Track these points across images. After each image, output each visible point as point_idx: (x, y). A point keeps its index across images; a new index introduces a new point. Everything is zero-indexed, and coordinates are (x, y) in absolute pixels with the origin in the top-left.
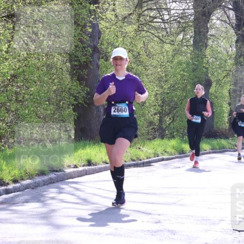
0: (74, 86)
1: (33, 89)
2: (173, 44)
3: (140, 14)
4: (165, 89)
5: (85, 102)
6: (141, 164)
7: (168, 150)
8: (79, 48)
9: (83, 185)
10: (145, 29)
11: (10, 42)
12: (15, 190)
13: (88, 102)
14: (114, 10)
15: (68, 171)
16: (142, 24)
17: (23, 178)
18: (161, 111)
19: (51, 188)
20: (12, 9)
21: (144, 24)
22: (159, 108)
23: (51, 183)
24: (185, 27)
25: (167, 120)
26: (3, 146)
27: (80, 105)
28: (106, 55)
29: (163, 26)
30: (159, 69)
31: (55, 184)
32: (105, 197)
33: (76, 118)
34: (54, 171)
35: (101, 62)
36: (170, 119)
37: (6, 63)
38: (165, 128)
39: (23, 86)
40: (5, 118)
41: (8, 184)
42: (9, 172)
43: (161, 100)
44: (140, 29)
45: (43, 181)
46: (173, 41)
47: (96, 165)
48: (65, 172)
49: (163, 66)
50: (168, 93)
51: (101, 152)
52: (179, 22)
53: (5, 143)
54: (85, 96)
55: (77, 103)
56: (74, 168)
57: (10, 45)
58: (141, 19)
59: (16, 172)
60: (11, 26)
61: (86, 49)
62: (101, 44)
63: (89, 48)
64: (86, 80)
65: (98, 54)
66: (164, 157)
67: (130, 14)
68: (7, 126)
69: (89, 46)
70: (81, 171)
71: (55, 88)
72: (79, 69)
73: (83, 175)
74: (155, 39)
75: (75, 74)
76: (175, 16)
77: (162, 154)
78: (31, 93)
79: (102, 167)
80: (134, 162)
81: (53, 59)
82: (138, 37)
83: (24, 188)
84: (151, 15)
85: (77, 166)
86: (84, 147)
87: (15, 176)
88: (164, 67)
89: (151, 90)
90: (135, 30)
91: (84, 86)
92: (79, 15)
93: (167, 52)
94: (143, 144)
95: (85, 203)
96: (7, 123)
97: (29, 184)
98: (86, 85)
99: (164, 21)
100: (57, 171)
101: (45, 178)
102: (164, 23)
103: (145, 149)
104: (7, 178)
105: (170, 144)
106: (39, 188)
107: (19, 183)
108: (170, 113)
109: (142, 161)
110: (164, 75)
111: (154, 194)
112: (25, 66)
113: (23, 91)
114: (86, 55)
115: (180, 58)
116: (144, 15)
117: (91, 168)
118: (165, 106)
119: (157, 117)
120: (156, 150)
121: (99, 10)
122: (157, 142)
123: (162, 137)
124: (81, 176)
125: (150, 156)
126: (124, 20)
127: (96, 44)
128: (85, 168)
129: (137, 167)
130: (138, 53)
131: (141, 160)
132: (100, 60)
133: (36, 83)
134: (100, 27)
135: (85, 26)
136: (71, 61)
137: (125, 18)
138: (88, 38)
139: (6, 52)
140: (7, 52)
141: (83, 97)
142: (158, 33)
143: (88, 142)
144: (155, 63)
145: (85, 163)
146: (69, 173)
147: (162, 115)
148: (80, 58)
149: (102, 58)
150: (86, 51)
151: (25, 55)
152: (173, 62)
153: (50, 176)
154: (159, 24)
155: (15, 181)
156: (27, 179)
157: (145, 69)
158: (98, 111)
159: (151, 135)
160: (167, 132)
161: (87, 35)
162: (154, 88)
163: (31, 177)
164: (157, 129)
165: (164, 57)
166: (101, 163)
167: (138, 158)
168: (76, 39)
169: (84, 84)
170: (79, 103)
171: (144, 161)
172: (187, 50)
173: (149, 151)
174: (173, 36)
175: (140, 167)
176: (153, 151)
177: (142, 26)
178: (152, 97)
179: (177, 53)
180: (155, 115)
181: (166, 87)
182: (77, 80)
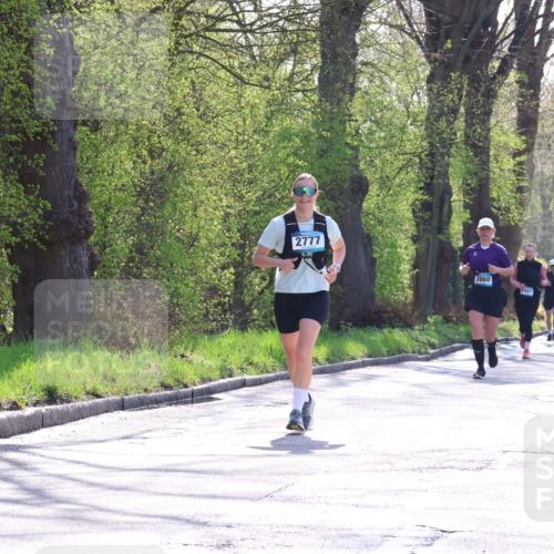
0: (11, 196)
2: (269, 87)
3: (181, 10)
4: (248, 202)
5: (41, 239)
6: (186, 396)
7: (255, 359)
8: (22, 98)
9: (34, 454)
10: (196, 48)
13: (47, 237)
16: (186, 37)
18: (238, 258)
21: (190, 35)
22: (235, 253)
24: (298, 43)
25: (256, 281)
27: (26, 246)
29: (242, 41)
30: (233, 152)
32: (91, 484)
33: (16, 281)
35: (82, 134)
36: (263, 278)
38: (251, 304)
43: (239, 231)
44: (181, 48)
46: (266, 78)
47: (69, 402)
49: (243, 142)
50: (257, 213)
52: (284, 30)
54: (39, 221)
55: (18, 240)
56: (11, 409)
58: (184, 22)
64: (42, 181)
66: (247, 377)
67: (154, 11)
70: (29, 418)
72: (22, 153)
73: (35, 429)
74: (222, 73)
75: (12, 166)
76: (270, 15)
77: (242, 369)
79: (84, 407)
80: (168, 392)
82: (176, 70)
84: (212, 11)
85: (19, 404)
88: (245, 145)
89: (212, 204)
91: (37, 197)
92: (21, 12)
93: (252, 107)
94: (191, 344)
95: (37, 501)
98: (42, 195)
99: (245, 28)
102: (245, 32)
103: (196, 357)
105: (263, 344)
109: (190, 389)
110: (245, 165)
111: (217, 472)
115: (287, 122)
116: (190, 13)
117: (57, 410)
118: (250, 247)
119: (229, 274)
120: (225, 361)
122: (230, 338)
123: (243, 325)
125: (210, 375)
128: (37, 408)
129: (176, 404)
130: (178, 110)
131: (186, 386)
132: (78, 128)
141: (35, 225)
142: (230, 57)
144: (222, 135)
145: (41, 395)
147: (242, 268)
148: (25, 124)
149: (84, 124)
152: (267, 132)
154: (232, 34)
157: (197, 151)
158: (75, 261)
159: (215, 320)
160: (255, 311)
162: (221, 200)
164: (230, 305)
165: (244, 120)
166: (83, 396)
167: (178, 381)
168: (14, 75)
169: (37, 192)
170: (25, 242)
171: (195, 388)
172: (305, 101)
173: (208, 363)
174: (268, 65)
175: (185, 403)
176: (219, 363)
177: (188, 39)
178: (216, 223)
179: (278, 111)
180: (224, 268)
181: (252, 196)
182: (18, 181)
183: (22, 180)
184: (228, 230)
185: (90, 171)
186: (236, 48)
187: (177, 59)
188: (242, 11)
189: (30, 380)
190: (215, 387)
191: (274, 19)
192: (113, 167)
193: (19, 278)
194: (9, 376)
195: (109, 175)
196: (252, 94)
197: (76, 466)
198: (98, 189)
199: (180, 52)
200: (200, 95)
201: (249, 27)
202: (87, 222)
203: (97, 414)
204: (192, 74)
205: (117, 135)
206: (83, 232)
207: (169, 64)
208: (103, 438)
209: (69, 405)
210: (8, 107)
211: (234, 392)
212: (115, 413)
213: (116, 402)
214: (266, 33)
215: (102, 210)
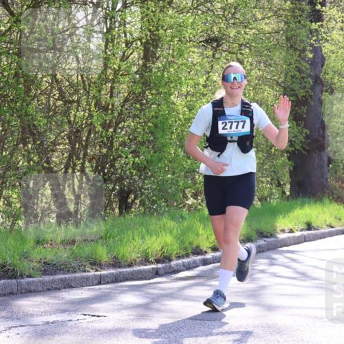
0: (290, 128)
5: (304, 149)
9: (301, 255)
11: (209, 73)
13: (307, 147)
15: (282, 236)
19: (261, 258)
20: (211, 31)
26: (200, 204)
27: (297, 152)
28: (331, 87)
31: (264, 254)
33: (292, 169)
34: (264, 237)
35: (325, 96)
41: (206, 252)
42: (208, 238)
47: (318, 230)
48: (277, 238)
51: (324, 213)
54: (303, 140)
55: (293, 149)
56: (289, 232)
57: (209, 77)
60: (211, 53)
61: (305, 80)
62: (325, 73)
63: (309, 79)
64: (305, 120)
65: (320, 86)
69: (310, 76)
70: (298, 237)
72: (295, 106)
73: (301, 243)
79: (325, 232)
81: (263, 93)
85: (294, 230)
86: (302, 205)
91: (302, 128)
92: (297, 36)
95: (303, 279)
98: (305, 127)
100: (267, 237)
104: (205, 245)
114: (305, 87)
117: (312, 234)
121: (323, 30)
124: (298, 243)
127: (318, 73)
128: (303, 233)
132: (324, 93)
134: (323, 51)
135: (304, 50)
138: (308, 66)
140: (205, 86)
141: (301, 142)
143: (308, 200)
145: (304, 226)
146: (283, 240)
148: (297, 92)
149: (326, 91)
150: (306, 83)
153: (258, 243)
155: (215, 249)
158: (321, 159)
161: (307, 62)
166: (325, 226)
168: (292, 68)
169: (302, 125)
170: (296, 150)
189: (299, 219)
194: (288, 216)
202: (327, 140)
203: (332, 236)
208: (335, 249)
210: (289, 84)
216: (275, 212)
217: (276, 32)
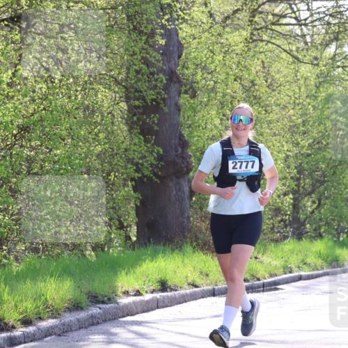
0: (135, 144)
1: (58, 151)
2: (318, 65)
3: (255, 10)
4: (303, 147)
5: (156, 175)
6: (259, 287)
7: (308, 260)
8: (143, 75)
9: (152, 328)
10: (265, 38)
11: (16, 65)
12: (26, 339)
13: (160, 173)
14: (206, 5)
15: (125, 301)
16: (258, 29)
17: (42, 316)
18: (296, 188)
19: (93, 334)
20: (18, 5)
21: (261, 28)
22: (293, 184)
23: (93, 324)
24: (339, 32)
25: (309, 204)
26: (5, 257)
27: (145, 180)
28: (191, 87)
29: (299, 32)
30: (292, 112)
31: (99, 327)
33: (139, 204)
34: (98, 302)
35: (184, 100)
36: (314, 202)
37: (10, 106)
38: (305, 220)
39: (41, 146)
40: (8, 206)
41: (13, 327)
42: (16, 306)
43: (296, 168)
44: (254, 38)
45: (78, 320)
46: (316, 58)
47: (176, 290)
48: (118, 303)
49: (298, 105)
50: (309, 155)
51: (185, 266)
52: (329, 23)
53: (9, 253)
54: (154, 162)
55: (140, 175)
56: (135, 295)
57: (16, 71)
58: (256, 19)
59: (29, 306)
60: (18, 37)
61: (156, 76)
62: (183, 67)
63: (161, 75)
64: (156, 133)
65: (177, 85)
66: (303, 273)
67: (235, 12)
68: (13, 220)
69: (162, 71)
70: (148, 302)
71: (99, 148)
72: (142, 114)
73: (152, 309)
74: (284, 55)
75: (135, 123)
76: (319, 13)
77: (299, 267)
78: (56, 158)
79: (187, 295)
81: (96, 95)
82: (251, 53)
83: (43, 334)
84: (277, 11)
85: (141, 292)
86: (154, 257)
87: (26, 312)
88: (300, 106)
89: (277, 149)
90: (246, 39)
91: (153, 145)
92: (142, 14)
93: (306, 79)
94: (262, 250)
96: (12, 215)
97: (52, 327)
98: (157, 143)
99: (300, 23)
100: (103, 302)
101: (82, 315)
102: (300, 25)
103: (266, 259)
104: (12, 317)
105: (314, 250)
106: (71, 334)
107: (35, 325)
108: (313, 192)
109: (261, 282)
110: (300, 121)
111: (283, 342)
112: (44, 109)
113: (42, 156)
114: (155, 87)
115: (331, 90)
116: (261, 13)
117: (168, 296)
118: (304, 180)
119: (289, 199)
120: (286, 261)
121: (178, 5)
122: (290, 245)
123: (299, 236)
124: (147, 311)
125: (276, 272)
126: (225, 22)
127: (174, 67)
128: (155, 295)
129: (252, 292)
130: (252, 82)
131: (259, 280)
132: (182, 96)
133: (64, 140)
134: (180, 35)
135: (152, 34)
136: (128, 99)
137: (227, 18)
138: (159, 57)
139: (8, 84)
140: (10, 85)
141: (152, 165)
142: (289, 43)
143: (162, 247)
144: (284, 100)
145: (157, 286)
146: (126, 306)
147: (298, 194)
148: (145, 93)
149: (186, 92)
150: (156, 80)
151: (44, 90)
152: (316, 97)
153: (90, 312)
154: (291, 27)
155: (26, 322)
156: (50, 317)
157: (266, 111)
158: (179, 189)
159: (279, 232)
160: (308, 226)
161: (157, 51)
162: (283, 146)
163: (55, 313)
164: (290, 221)
165: (300, 88)
166: (185, 286)
167: (253, 276)
168: (137, 59)
169: (153, 142)
170: (144, 176)
171: (265, 281)
172: (344, 74)
173: (274, 263)
174: (317, 49)
175: (259, 292)
176: (282, 263)
177: (259, 31)
178: (279, 162)
179: (324, 81)
180: (285, 194)
181: (305, 143)
182: (140, 134)
183: (143, 133)
184: (288, 167)
185: (190, 126)
186: (294, 37)
187: (252, 45)
188: (298, 10)
189: (149, 275)
190: (280, 280)
191: (322, 16)
192: (206, 123)
193: (140, 202)
194: (134, 272)
195: (203, 129)
196: (305, 69)
197: (182, 336)
198: (195, 139)
199: (254, 41)
200: (268, 70)
201: (303, 22)
202: (188, 162)
203: (196, 299)
204: (262, 56)
205: (209, 100)
206: (185, 169)
207: (246, 49)
208: (200, 317)
209: (176, 293)
210: (133, 82)
211: (293, 284)
212: (208, 298)
213: (209, 291)
214: (315, 26)
215: (198, 154)
216: (115, 267)
217: (112, 8)
